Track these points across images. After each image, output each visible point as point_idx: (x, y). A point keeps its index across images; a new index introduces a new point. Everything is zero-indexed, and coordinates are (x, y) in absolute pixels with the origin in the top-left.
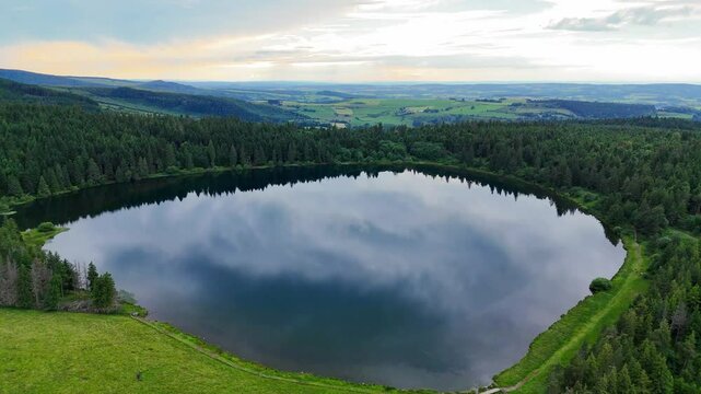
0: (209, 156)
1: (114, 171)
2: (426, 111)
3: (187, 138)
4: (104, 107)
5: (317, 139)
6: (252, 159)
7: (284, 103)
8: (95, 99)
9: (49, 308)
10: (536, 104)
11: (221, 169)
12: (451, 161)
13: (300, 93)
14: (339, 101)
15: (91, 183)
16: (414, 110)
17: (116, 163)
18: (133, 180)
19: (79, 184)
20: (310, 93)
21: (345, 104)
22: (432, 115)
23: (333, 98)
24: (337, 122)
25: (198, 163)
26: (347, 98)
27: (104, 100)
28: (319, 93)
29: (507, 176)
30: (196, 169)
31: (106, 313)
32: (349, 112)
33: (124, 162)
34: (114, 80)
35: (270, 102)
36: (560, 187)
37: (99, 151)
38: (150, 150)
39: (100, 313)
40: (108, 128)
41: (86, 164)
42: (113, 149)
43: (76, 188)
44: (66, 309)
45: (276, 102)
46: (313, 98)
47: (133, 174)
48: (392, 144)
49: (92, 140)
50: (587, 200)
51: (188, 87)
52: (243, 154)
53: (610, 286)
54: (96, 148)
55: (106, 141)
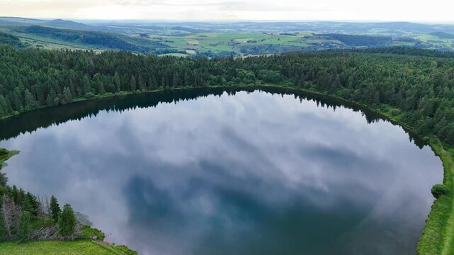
0: (115, 83)
1: (45, 98)
2: (249, 42)
3: (97, 70)
4: (23, 41)
5: (192, 69)
6: (147, 85)
7: (152, 36)
8: (15, 34)
9: (22, 240)
10: (319, 37)
11: (126, 93)
12: (288, 84)
13: (159, 28)
14: (188, 35)
15: (28, 108)
16: (240, 41)
17: (46, 92)
18: (60, 104)
19: (18, 110)
20: (166, 28)
21: (193, 36)
22: (253, 44)
23: (183, 32)
24: (189, 49)
25: (108, 90)
26: (194, 32)
27: (21, 35)
28: (173, 28)
29: (330, 95)
30: (107, 94)
31: (70, 240)
32: (197, 42)
33: (52, 91)
34: (26, 19)
35: (142, 35)
36: (371, 103)
37: (32, 83)
38: (71, 81)
39: (66, 240)
40: (35, 63)
41: (23, 94)
42: (43, 81)
43: (17, 113)
44: (36, 238)
45: (145, 35)
46: (169, 32)
47: (60, 101)
48: (245, 72)
49: (25, 74)
50: (394, 114)
51: (81, 24)
52: (140, 82)
53: (448, 191)
54: (29, 81)
55: (37, 74)
